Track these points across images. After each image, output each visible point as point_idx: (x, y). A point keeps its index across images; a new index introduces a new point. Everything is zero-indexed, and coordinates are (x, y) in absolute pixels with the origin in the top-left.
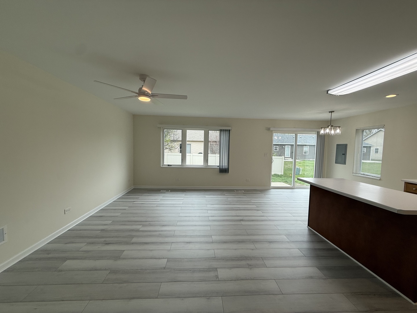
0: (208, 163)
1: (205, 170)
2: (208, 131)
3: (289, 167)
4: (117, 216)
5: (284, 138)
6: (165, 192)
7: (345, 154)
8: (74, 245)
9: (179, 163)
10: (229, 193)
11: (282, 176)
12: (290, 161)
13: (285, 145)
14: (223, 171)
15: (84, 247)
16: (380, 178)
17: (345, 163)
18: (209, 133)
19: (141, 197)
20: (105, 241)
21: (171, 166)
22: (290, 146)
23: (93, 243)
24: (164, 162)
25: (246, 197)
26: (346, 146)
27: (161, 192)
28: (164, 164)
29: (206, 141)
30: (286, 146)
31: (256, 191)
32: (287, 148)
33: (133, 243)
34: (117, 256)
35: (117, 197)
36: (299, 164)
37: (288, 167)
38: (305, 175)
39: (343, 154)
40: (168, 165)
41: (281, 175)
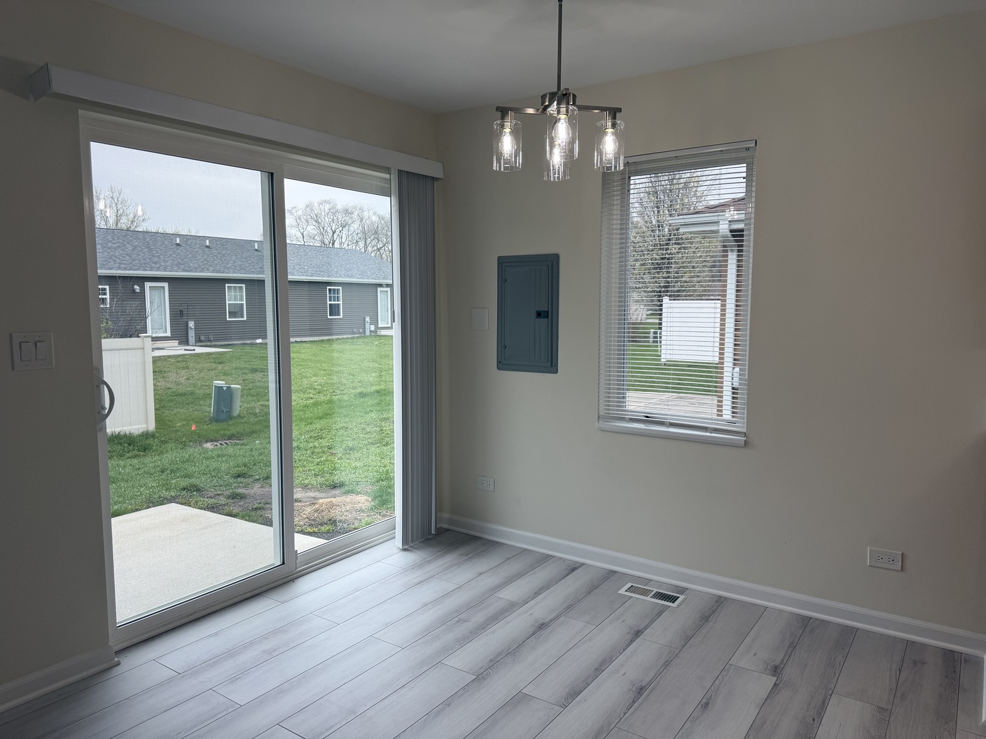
3: (178, 384)
5: (135, 248)
7: (548, 314)
11: (150, 441)
12: (175, 356)
13: (142, 280)
16: (745, 434)
17: (550, 364)
22: (166, 285)
26: (550, 264)
30: (148, 285)
32: (156, 293)
36: (220, 367)
37: (173, 386)
38: (255, 414)
39: (539, 314)
41: (146, 435)
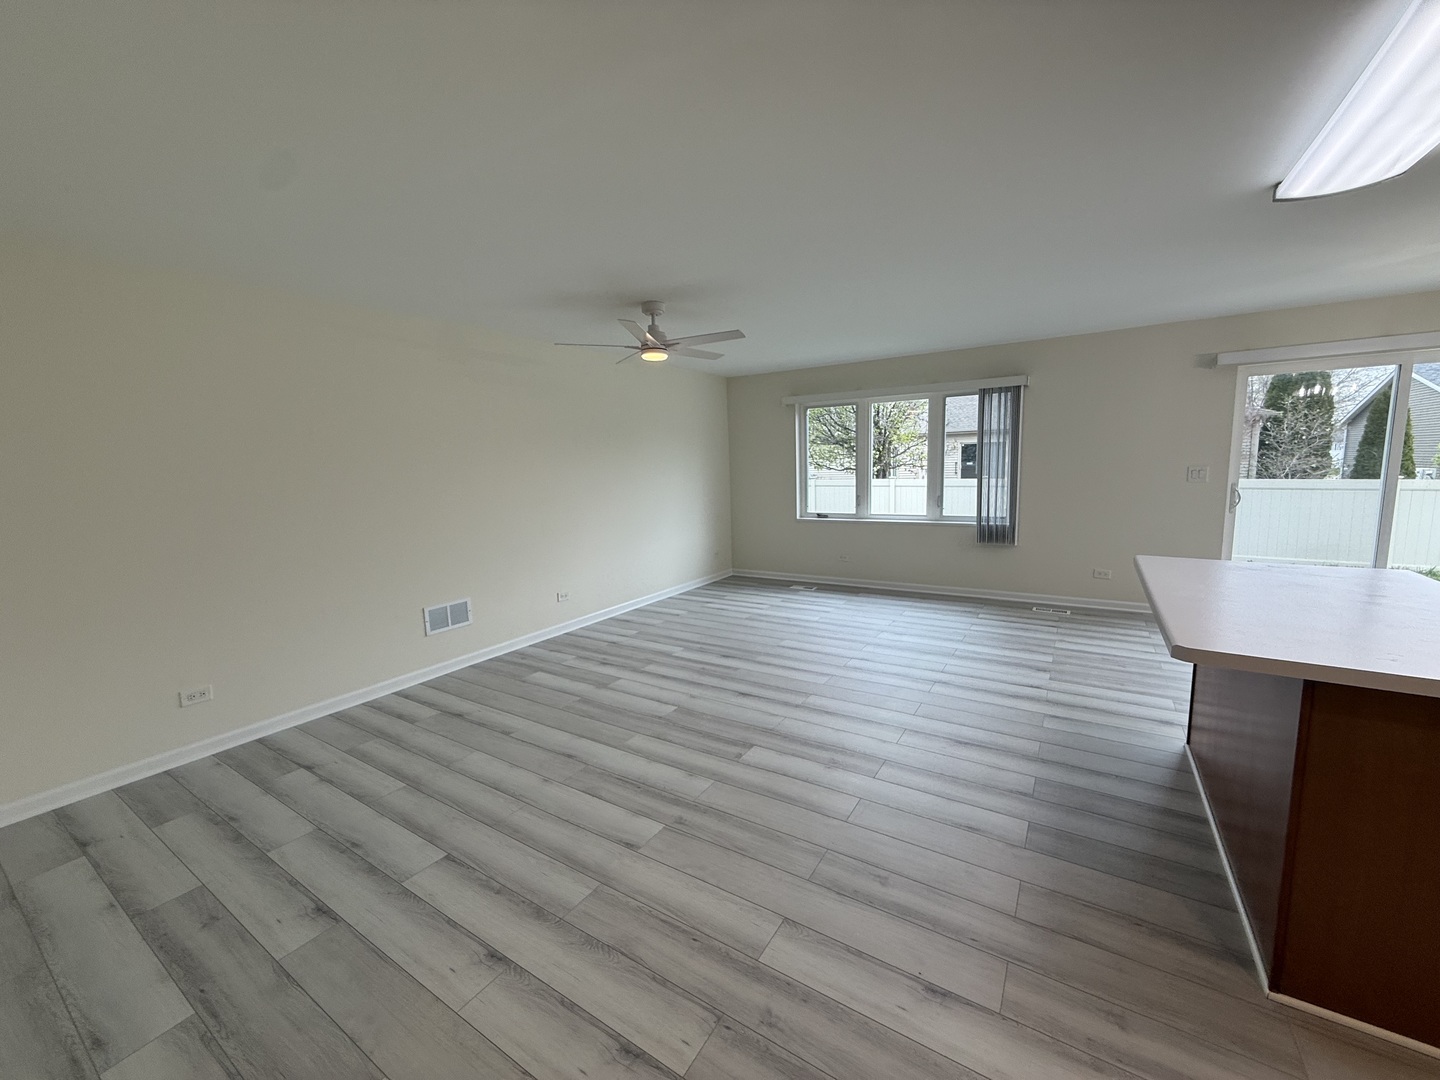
0: (942, 509)
1: (932, 532)
2: (942, 400)
4: (653, 625)
6: (798, 590)
8: (559, 655)
9: (850, 508)
10: (1006, 613)
14: (992, 535)
15: (571, 661)
18: (945, 405)
19: (730, 596)
20: (604, 659)
21: (826, 516)
23: (587, 659)
24: (806, 506)
25: (1055, 630)
27: (791, 590)
28: (809, 511)
29: (937, 434)
31: (1133, 619)
33: (642, 672)
34: (603, 683)
35: (682, 588)
40: (819, 515)
